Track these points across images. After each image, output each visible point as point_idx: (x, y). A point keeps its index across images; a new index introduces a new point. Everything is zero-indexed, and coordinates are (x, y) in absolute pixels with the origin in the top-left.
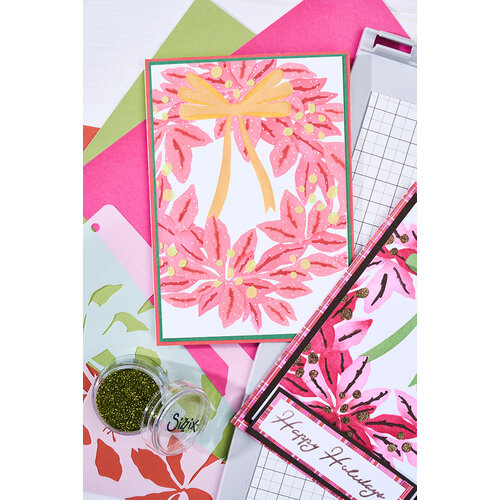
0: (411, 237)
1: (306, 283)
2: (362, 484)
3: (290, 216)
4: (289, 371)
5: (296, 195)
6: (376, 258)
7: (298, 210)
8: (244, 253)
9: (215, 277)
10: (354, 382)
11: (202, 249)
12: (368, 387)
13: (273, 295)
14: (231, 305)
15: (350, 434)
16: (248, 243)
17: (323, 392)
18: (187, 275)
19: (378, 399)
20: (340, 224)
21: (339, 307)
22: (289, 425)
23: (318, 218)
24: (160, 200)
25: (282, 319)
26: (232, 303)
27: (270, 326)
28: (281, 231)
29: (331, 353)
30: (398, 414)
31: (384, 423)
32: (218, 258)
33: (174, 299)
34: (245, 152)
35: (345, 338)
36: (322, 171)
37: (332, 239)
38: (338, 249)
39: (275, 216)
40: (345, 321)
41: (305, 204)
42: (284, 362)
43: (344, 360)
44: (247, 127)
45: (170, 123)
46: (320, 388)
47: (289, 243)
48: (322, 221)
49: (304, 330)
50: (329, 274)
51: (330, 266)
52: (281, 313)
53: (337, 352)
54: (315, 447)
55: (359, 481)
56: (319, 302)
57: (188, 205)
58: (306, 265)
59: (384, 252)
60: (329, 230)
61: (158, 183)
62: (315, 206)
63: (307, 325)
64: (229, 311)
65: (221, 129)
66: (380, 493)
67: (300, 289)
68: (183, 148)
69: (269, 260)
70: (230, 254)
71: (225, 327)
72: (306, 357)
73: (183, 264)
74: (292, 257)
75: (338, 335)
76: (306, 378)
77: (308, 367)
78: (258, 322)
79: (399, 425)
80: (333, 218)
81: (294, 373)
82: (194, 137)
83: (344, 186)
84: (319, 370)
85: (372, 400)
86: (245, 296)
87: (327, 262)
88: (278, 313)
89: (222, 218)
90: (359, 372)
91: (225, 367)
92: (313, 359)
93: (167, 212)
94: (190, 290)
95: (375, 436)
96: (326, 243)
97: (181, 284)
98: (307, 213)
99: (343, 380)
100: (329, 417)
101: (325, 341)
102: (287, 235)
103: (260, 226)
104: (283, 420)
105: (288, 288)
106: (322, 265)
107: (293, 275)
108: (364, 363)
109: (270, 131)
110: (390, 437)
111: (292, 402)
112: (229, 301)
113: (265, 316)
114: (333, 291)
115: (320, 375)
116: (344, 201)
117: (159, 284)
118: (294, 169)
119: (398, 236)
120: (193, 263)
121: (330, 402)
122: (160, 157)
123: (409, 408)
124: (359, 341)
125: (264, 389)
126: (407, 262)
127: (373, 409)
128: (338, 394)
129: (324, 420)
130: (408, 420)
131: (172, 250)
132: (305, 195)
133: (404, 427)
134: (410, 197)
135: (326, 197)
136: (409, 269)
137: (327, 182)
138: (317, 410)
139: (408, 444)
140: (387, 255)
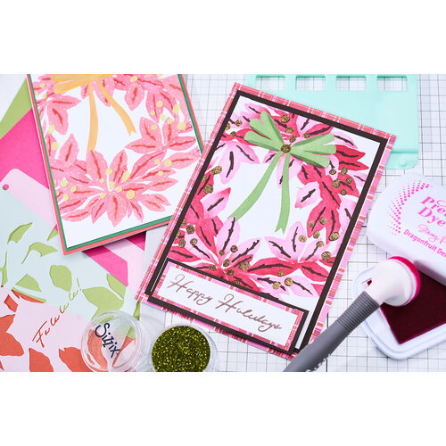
0: (244, 121)
1: (171, 177)
2: (258, 320)
3: (148, 133)
4: (173, 245)
5: (149, 118)
6: (221, 142)
7: (154, 128)
8: (119, 169)
9: (100, 192)
10: (228, 240)
11: (87, 175)
12: (242, 240)
13: (148, 192)
14: (116, 208)
15: (237, 282)
16: (121, 161)
17: (205, 254)
18: (78, 197)
19: (252, 248)
20: (188, 129)
21: (201, 186)
22: (183, 286)
23: (170, 129)
24: (50, 151)
25: (159, 207)
26: (116, 206)
27: (150, 216)
28: (144, 146)
29: (204, 222)
30: (273, 256)
31: (263, 266)
32: (100, 178)
33: (71, 217)
34: (106, 101)
35: (212, 207)
36: (165, 97)
37: (185, 141)
38: (190, 146)
39: (137, 136)
40: (209, 194)
41: (158, 122)
42: (167, 239)
43: (216, 225)
44: (104, 85)
45: (49, 99)
46: (202, 252)
47: (151, 152)
48: (173, 130)
49: (177, 210)
50: (188, 165)
51: (188, 159)
52: (157, 203)
53: (208, 220)
54: (209, 299)
55: (254, 319)
56: (185, 186)
57: (70, 148)
58: (168, 164)
59: (225, 136)
60: (181, 135)
61: (46, 141)
62: (166, 122)
63: (179, 206)
64: (116, 213)
65: (85, 92)
66: (276, 324)
67: (168, 182)
68: (60, 112)
69: (139, 168)
70: (109, 172)
71: (114, 225)
73: (74, 189)
74: (157, 161)
75: (206, 207)
76: (188, 247)
77: (188, 238)
78: (140, 215)
79: (277, 265)
80: (182, 124)
81: (177, 245)
82: (68, 103)
83: (184, 102)
84: (197, 238)
85: (248, 250)
86: (125, 198)
87: (184, 157)
88: (155, 204)
89: (97, 149)
90: (231, 231)
91: (125, 263)
92: (190, 230)
93: (56, 158)
94: (82, 207)
95: (259, 279)
96: (181, 144)
97: (75, 204)
98: (161, 128)
99: (219, 241)
100: (215, 273)
101: (197, 214)
102: (149, 147)
103: (127, 147)
104: (176, 284)
105: (159, 184)
106: (181, 161)
107: (161, 173)
108: (233, 223)
109: (121, 83)
110: (272, 277)
111: (181, 267)
112: (114, 207)
113: (144, 209)
114: (193, 175)
115: (199, 240)
116: (187, 112)
117: (58, 210)
118: (144, 101)
119: (233, 123)
120: (81, 187)
121: (213, 261)
122: (45, 123)
123: (281, 249)
124: (224, 207)
125: (156, 265)
126: (245, 138)
127: (251, 257)
128: (218, 253)
129: (211, 276)
130: (283, 259)
131: (64, 182)
132: (157, 117)
133: (282, 265)
134: (235, 94)
135: (172, 113)
136: (248, 143)
137: (170, 103)
138: (203, 270)
139: (289, 279)
140: (229, 138)
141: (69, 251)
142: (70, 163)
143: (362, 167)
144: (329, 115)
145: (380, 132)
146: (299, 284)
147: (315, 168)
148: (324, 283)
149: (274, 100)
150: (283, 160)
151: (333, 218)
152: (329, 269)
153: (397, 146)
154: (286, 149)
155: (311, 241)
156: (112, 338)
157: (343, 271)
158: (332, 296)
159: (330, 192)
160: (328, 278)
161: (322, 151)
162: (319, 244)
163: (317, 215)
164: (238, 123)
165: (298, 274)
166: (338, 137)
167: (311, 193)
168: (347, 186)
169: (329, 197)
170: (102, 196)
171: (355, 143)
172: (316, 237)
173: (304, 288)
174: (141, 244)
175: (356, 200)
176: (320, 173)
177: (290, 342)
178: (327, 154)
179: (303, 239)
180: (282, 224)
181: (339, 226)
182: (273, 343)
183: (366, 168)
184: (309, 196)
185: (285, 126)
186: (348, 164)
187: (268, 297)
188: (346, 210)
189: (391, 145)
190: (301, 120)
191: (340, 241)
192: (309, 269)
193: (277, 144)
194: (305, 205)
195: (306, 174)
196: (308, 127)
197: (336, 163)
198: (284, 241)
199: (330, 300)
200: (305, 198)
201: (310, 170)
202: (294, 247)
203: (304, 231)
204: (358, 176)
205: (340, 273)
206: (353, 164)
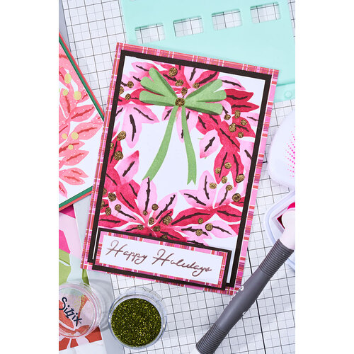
0: (135, 82)
1: (82, 149)
2: (191, 267)
4: (101, 214)
6: (119, 108)
10: (148, 200)
12: (160, 198)
13: (64, 167)
15: (165, 237)
17: (131, 217)
19: (171, 203)
20: (84, 97)
21: (111, 154)
22: (119, 251)
23: (67, 101)
25: (78, 181)
27: (73, 190)
29: (123, 188)
30: (190, 207)
31: (184, 218)
35: (126, 172)
37: (84, 110)
38: (91, 115)
40: (120, 161)
42: (94, 209)
43: (134, 188)
46: (128, 215)
48: (70, 102)
49: (96, 181)
50: (93, 134)
51: (92, 128)
52: (75, 176)
53: (126, 185)
54: (145, 257)
55: (187, 266)
56: (97, 157)
58: (75, 136)
59: (121, 101)
60: (79, 105)
62: (61, 94)
63: (96, 177)
66: (207, 268)
67: (80, 154)
72: (107, 198)
74: (64, 135)
75: (121, 173)
76: (114, 213)
77: (112, 205)
78: (64, 191)
79: (195, 214)
80: (77, 95)
81: (104, 213)
83: (73, 71)
84: (120, 203)
85: (167, 206)
87: (88, 127)
88: (74, 178)
90: (148, 191)
92: (112, 198)
95: (183, 230)
96: (81, 115)
99: (140, 202)
100: (144, 232)
101: (114, 181)
104: (113, 249)
105: (72, 158)
106: (86, 131)
107: (71, 147)
108: (149, 183)
110: (194, 226)
111: (113, 234)
113: (65, 184)
114: (101, 144)
115: (123, 206)
116: (79, 81)
119: (125, 85)
121: (139, 221)
123: (196, 199)
124: (136, 170)
125: (90, 235)
126: (141, 99)
127: (171, 212)
128: (142, 213)
129: (142, 236)
130: (200, 207)
133: (200, 214)
134: (119, 54)
135: (64, 84)
136: (144, 103)
138: (133, 231)
139: (209, 225)
140: (125, 101)
143: (255, 107)
144: (212, 60)
145: (263, 69)
146: (218, 228)
147: (211, 117)
148: (239, 222)
149: (158, 55)
150: (179, 114)
151: (236, 161)
152: (241, 209)
153: (280, 79)
154: (180, 102)
155: (221, 186)
156: (72, 310)
157: (253, 208)
158: (248, 232)
159: (229, 137)
160: (242, 217)
161: (214, 98)
162: (228, 188)
163: (221, 162)
164: (130, 85)
165: (215, 219)
166: (226, 82)
167: (211, 141)
168: (243, 128)
169: (229, 142)
171: (242, 84)
172: (225, 182)
173: (223, 230)
174: (71, 213)
175: (253, 140)
176: (216, 121)
177: (221, 280)
178: (218, 101)
179: (213, 186)
180: (192, 176)
181: (243, 167)
182: (207, 283)
183: (258, 107)
184: (210, 144)
185: (175, 80)
186: (239, 106)
187: (195, 244)
188: (246, 151)
189: (275, 80)
190: (188, 71)
191: (246, 181)
192: (224, 212)
193: (171, 99)
194: (208, 154)
195: (203, 124)
196: (196, 76)
197: (229, 108)
198: (197, 191)
199: (247, 236)
200: (207, 148)
202: (207, 195)
203: (212, 178)
204: (250, 116)
205: (252, 210)
206: (244, 106)
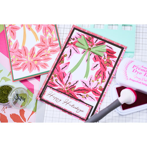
0: (76, 39)
1: (50, 57)
2: (76, 108)
3: (43, 41)
4: (49, 81)
5: (43, 36)
6: (67, 46)
7: (45, 39)
8: (32, 53)
9: (26, 61)
10: (68, 80)
11: (22, 55)
12: (72, 81)
13: (42, 62)
14: (31, 67)
15: (70, 95)
16: (33, 50)
17: (60, 85)
18: (18, 62)
19: (76, 83)
20: (56, 40)
21: (60, 61)
22: (52, 95)
23: (50, 40)
24: (9, 45)
25: (45, 67)
26: (31, 66)
27: (42, 70)
28: (41, 45)
29: (60, 73)
30: (83, 87)
31: (79, 90)
32: (26, 56)
33: (16, 69)
34: (29, 29)
35: (63, 68)
36: (49, 28)
37: (55, 44)
38: (57, 46)
39: (39, 42)
40: (62, 64)
41: (46, 37)
42: (48, 79)
43: (64, 75)
45: (10, 27)
47: (44, 48)
48: (51, 40)
49: (51, 69)
50: (56, 53)
51: (56, 51)
53: (61, 73)
54: (60, 100)
56: (55, 61)
57: (16, 44)
58: (49, 52)
59: (69, 44)
60: (54, 42)
61: (8, 42)
62: (49, 37)
63: (52, 67)
64: (31, 68)
66: (82, 110)
67: (49, 59)
68: (13, 32)
69: (39, 53)
70: (29, 54)
71: (30, 73)
72: (53, 76)
73: (17, 59)
74: (45, 51)
75: (61, 68)
76: (54, 82)
77: (54, 79)
78: (39, 70)
79: (84, 90)
80: (54, 39)
81: (51, 81)
82: (16, 29)
83: (55, 31)
84: (58, 79)
85: (74, 84)
86: (34, 64)
87: (55, 50)
88: (44, 66)
89: (25, 46)
90: (69, 77)
91: (33, 86)
92: (55, 76)
93: (12, 48)
94: (19, 66)
95: (77, 94)
96: (54, 46)
97: (17, 64)
98: (47, 39)
99: (65, 80)
100: (63, 91)
101: (58, 70)
102: (43, 46)
103: (35, 45)
104: (50, 94)
105: (46, 59)
106: (53, 51)
107: (46, 55)
108: (70, 74)
110: (82, 94)
111: (51, 89)
112: (30, 66)
113: (40, 68)
114: (57, 57)
116: (56, 34)
117: (11, 66)
118: (42, 29)
119: (72, 39)
120: (20, 59)
121: (63, 87)
122: (8, 35)
123: (85, 84)
124: (67, 69)
125: (43, 87)
127: (75, 87)
128: (64, 84)
129: (62, 92)
130: (86, 88)
131: (14, 57)
132: (46, 35)
133: (85, 90)
134: (73, 29)
135: (51, 34)
136: (76, 46)
137: (51, 31)
138: (59, 90)
139: (88, 95)
141: (14, 81)
142: (16, 50)
143: (115, 57)
144: (104, 38)
145: (122, 45)
146: (91, 97)
147: (99, 57)
148: (99, 97)
149: (86, 32)
150: (88, 53)
151: (104, 74)
152: (101, 92)
153: (127, 50)
154: (89, 49)
155: (96, 82)
157: (106, 93)
158: (102, 101)
159: (103, 65)
160: (101, 95)
161: (102, 51)
162: (98, 83)
163: (98, 73)
164: (74, 39)
165: (91, 93)
166: (107, 46)
167: (97, 65)
168: (109, 64)
169: (103, 67)
170: (26, 62)
171: (113, 48)
172: (98, 81)
173: (92, 98)
174: (39, 79)
175: (112, 68)
176: (100, 58)
177: (86, 117)
178: (103, 52)
179: (93, 81)
180: (86, 76)
181: (106, 77)
182: (81, 117)
183: (116, 57)
184: (96, 66)
185: (90, 41)
187: (80, 101)
188: (108, 72)
189: (125, 50)
190: (95, 39)
191: (106, 83)
192: (94, 92)
193: (87, 48)
194: (94, 69)
195: (95, 59)
196: (97, 42)
197: (106, 55)
198: (87, 82)
199: (101, 103)
200: (95, 67)
201: (97, 57)
202: (90, 84)
203: (94, 78)
204: (113, 60)
205: (105, 94)
206: (112, 56)
